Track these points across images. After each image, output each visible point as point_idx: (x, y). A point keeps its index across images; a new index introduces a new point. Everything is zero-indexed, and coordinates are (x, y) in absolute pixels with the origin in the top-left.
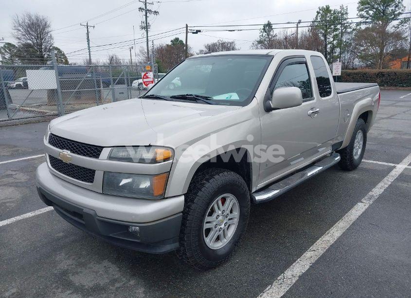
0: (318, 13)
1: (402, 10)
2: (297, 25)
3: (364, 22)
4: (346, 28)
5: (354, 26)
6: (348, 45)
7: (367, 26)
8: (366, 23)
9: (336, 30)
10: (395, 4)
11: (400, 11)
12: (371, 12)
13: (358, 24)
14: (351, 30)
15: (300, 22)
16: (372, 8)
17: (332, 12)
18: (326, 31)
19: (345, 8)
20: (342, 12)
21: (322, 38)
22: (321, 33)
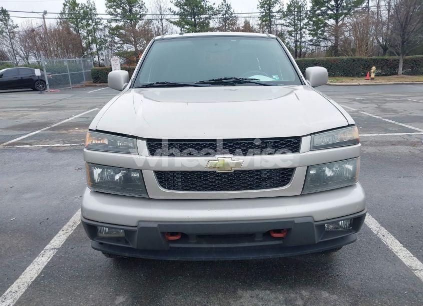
0: (65, 5)
1: (146, 12)
2: (43, 16)
3: (114, 19)
4: (97, 23)
5: (105, 22)
6: (103, 42)
7: (117, 24)
8: (116, 20)
9: (88, 25)
10: (140, 5)
11: (144, 13)
12: (119, 11)
13: (109, 21)
14: (103, 26)
15: (45, 13)
16: (119, 6)
17: (80, 6)
18: (77, 26)
19: (92, 4)
20: (90, 7)
21: (75, 33)
22: (72, 27)
